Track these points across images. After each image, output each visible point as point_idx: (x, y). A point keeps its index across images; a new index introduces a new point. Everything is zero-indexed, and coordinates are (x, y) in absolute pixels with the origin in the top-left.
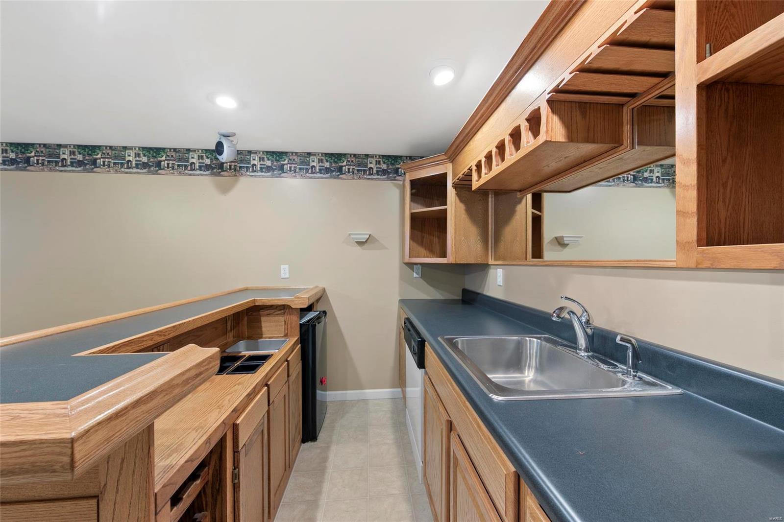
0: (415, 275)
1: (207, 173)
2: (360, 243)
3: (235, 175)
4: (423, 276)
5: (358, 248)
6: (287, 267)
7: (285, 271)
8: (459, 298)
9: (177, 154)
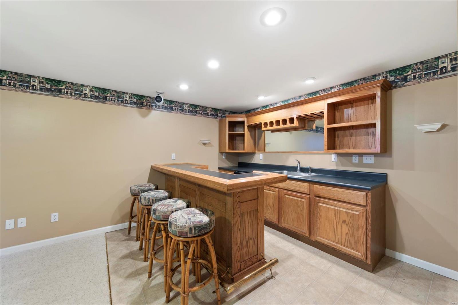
0: (223, 157)
1: (135, 106)
2: (205, 144)
3: (149, 109)
4: (226, 158)
5: (203, 146)
6: (174, 154)
7: (173, 156)
8: (237, 166)
9: (117, 94)
